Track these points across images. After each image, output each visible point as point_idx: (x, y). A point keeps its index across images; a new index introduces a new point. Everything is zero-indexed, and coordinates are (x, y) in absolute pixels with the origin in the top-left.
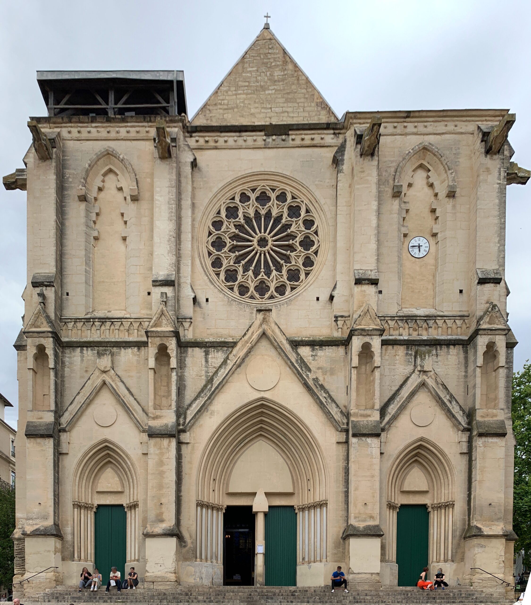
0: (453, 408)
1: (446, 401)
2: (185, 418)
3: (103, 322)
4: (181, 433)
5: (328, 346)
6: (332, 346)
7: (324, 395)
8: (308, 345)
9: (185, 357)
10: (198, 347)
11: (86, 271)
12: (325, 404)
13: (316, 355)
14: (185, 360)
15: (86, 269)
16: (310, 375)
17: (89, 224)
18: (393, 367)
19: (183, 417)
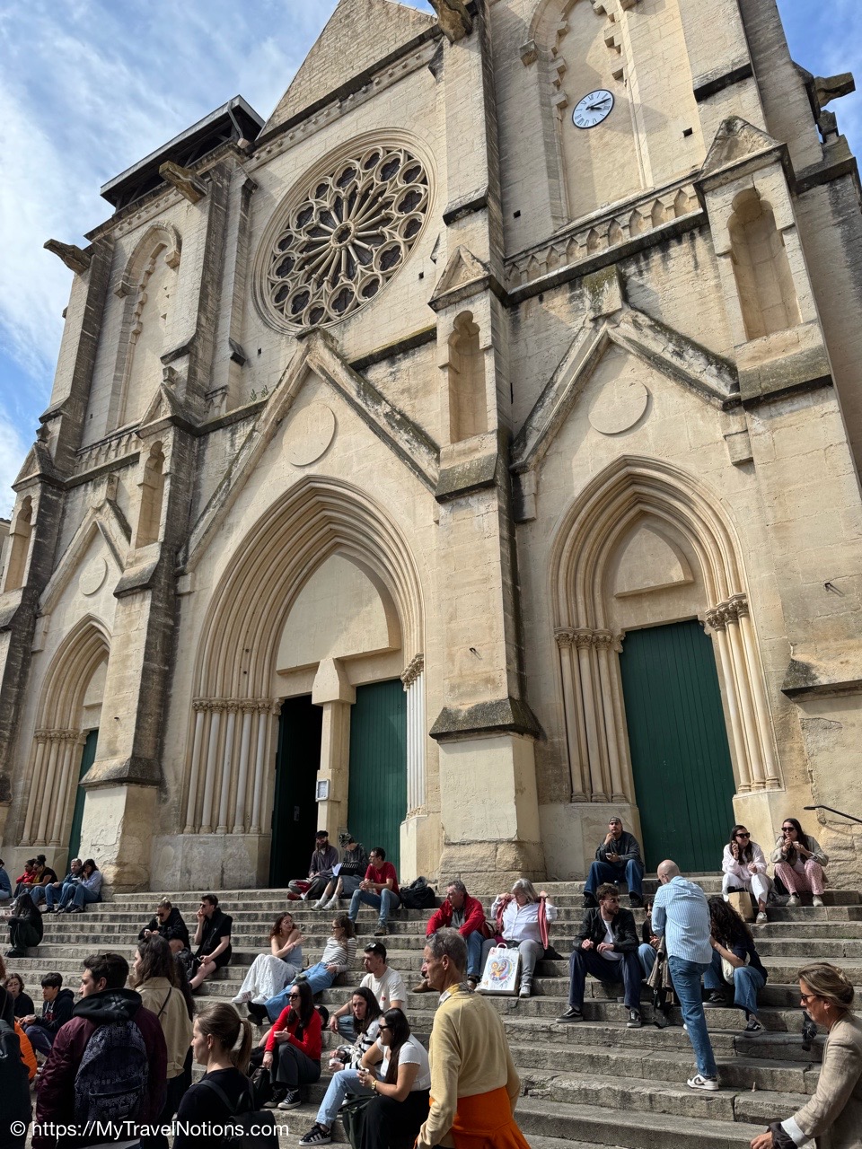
0: (690, 365)
1: (667, 356)
2: (187, 551)
3: (120, 438)
4: (181, 578)
5: (419, 346)
6: (425, 343)
7: (406, 437)
8: (384, 359)
9: (204, 450)
10: (222, 427)
11: (116, 378)
12: (409, 452)
13: (398, 371)
14: (204, 454)
15: (115, 376)
16: (380, 410)
17: (129, 320)
18: (545, 334)
19: (184, 548)
